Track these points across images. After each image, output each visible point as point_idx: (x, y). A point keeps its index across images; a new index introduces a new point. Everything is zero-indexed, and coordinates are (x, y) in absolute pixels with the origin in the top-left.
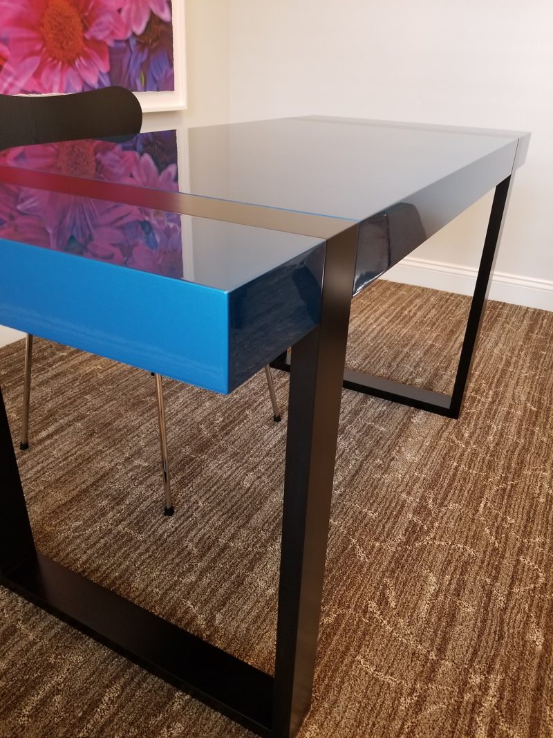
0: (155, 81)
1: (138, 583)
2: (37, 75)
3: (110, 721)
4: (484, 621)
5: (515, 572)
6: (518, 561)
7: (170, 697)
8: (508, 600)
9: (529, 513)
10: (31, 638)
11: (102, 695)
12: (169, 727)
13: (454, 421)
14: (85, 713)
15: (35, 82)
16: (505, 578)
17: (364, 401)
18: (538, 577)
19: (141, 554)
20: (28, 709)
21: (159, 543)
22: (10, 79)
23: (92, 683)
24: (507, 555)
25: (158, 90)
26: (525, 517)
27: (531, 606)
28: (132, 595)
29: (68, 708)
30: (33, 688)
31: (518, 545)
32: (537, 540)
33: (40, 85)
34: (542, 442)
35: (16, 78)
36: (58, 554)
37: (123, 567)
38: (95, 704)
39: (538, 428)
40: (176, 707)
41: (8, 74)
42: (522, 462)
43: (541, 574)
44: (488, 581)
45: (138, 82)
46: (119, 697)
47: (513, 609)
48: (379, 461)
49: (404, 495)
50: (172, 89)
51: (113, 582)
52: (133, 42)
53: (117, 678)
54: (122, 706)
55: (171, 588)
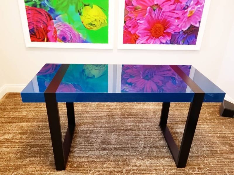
2: (147, 40)
15: (146, 41)
22: (139, 41)
25: (188, 44)
33: (147, 42)
35: (141, 41)
36: (78, 128)
45: (181, 42)
50: (195, 44)
52: (181, 33)
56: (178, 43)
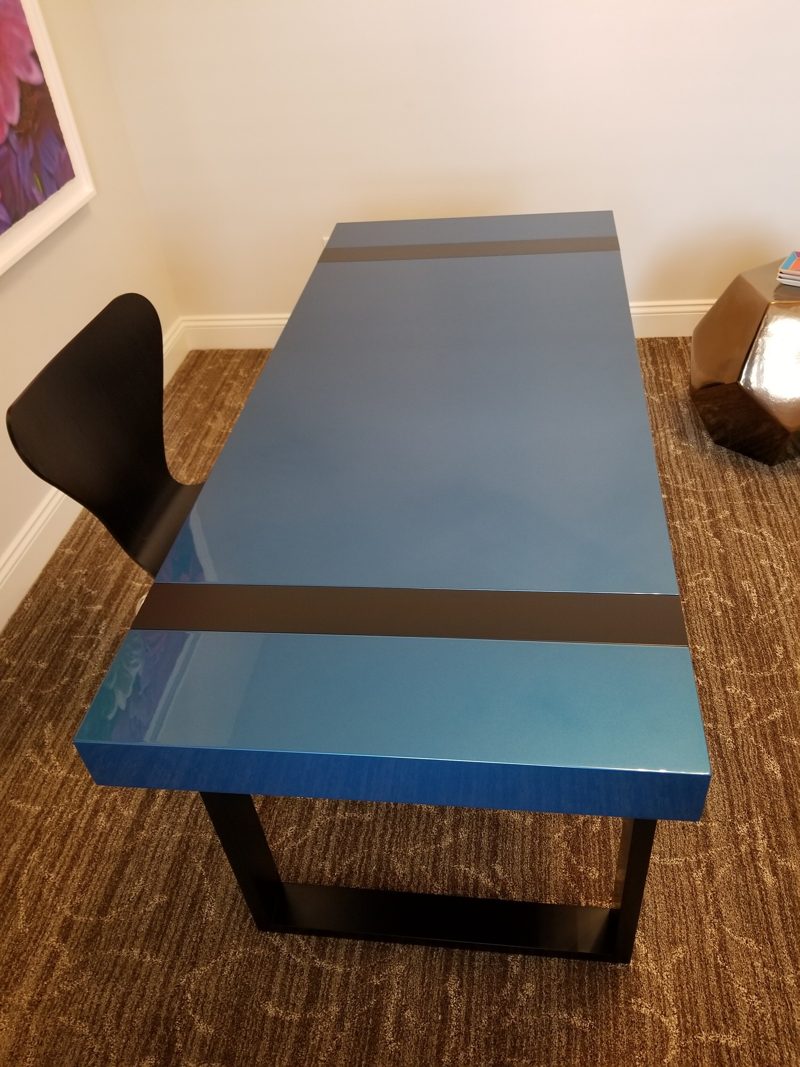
0: (51, 175)
1: (400, 869)
3: (469, 1010)
4: (725, 770)
5: (728, 707)
6: (726, 692)
7: (506, 964)
8: (735, 739)
9: (713, 633)
10: (340, 970)
11: (445, 992)
12: (522, 991)
14: (443, 1014)
16: (723, 717)
18: (749, 703)
19: (382, 836)
20: (389, 1037)
21: (391, 815)
23: (429, 985)
24: (715, 690)
25: (58, 188)
26: (712, 640)
27: (755, 737)
28: (404, 883)
29: (425, 1017)
30: (380, 1015)
31: (719, 675)
32: (732, 662)
34: (689, 538)
36: (297, 873)
37: (374, 857)
38: (445, 1002)
39: (678, 522)
40: (516, 970)
42: (682, 573)
43: (750, 699)
44: (710, 725)
45: (35, 191)
46: (461, 986)
47: (743, 746)
50: (72, 175)
51: (377, 879)
52: (13, 139)
53: (447, 969)
54: (470, 994)
55: (436, 859)
56: (31, 204)
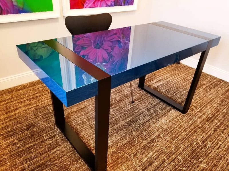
0: (128, 2)
1: (83, 133)
2: (94, 3)
3: (66, 160)
4: (158, 168)
5: (174, 159)
6: (177, 157)
7: (79, 159)
8: (168, 165)
9: (188, 145)
10: (58, 138)
11: (66, 154)
12: (76, 165)
13: (183, 114)
14: (62, 156)
15: (93, 5)
16: (170, 159)
17: (159, 103)
18: (180, 162)
19: (86, 127)
20: (52, 152)
21: (91, 126)
22: (87, 4)
23: (66, 151)
24: (175, 154)
25: (128, 5)
26: (187, 146)
27: (173, 168)
28: (81, 136)
29: (59, 154)
30: (55, 148)
31: (180, 152)
32: (186, 153)
33: (94, 5)
34: (206, 127)
35: (89, 4)
36: (70, 122)
37: (81, 129)
38: (64, 155)
39: (208, 123)
40: (80, 161)
41: (87, 3)
42: (196, 131)
43: (181, 162)
44: (165, 159)
45: (122, 3)
46: (69, 156)
47: (168, 167)
48: (154, 120)
49: (156, 131)
50: (133, 4)
51: (78, 132)
53: (71, 152)
54: (69, 158)
55: (89, 137)
56: (120, 5)
